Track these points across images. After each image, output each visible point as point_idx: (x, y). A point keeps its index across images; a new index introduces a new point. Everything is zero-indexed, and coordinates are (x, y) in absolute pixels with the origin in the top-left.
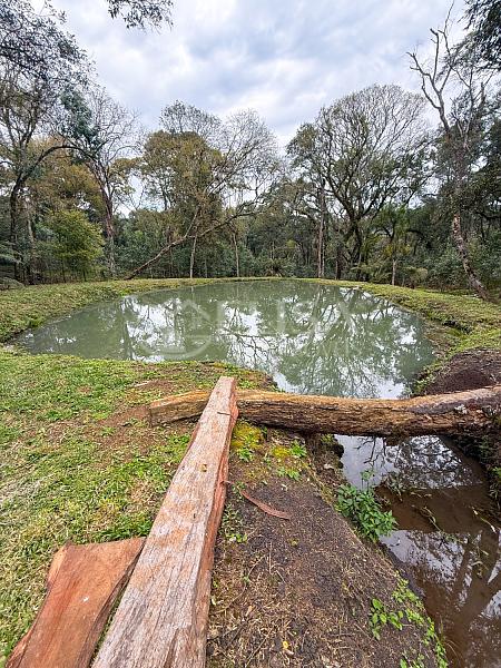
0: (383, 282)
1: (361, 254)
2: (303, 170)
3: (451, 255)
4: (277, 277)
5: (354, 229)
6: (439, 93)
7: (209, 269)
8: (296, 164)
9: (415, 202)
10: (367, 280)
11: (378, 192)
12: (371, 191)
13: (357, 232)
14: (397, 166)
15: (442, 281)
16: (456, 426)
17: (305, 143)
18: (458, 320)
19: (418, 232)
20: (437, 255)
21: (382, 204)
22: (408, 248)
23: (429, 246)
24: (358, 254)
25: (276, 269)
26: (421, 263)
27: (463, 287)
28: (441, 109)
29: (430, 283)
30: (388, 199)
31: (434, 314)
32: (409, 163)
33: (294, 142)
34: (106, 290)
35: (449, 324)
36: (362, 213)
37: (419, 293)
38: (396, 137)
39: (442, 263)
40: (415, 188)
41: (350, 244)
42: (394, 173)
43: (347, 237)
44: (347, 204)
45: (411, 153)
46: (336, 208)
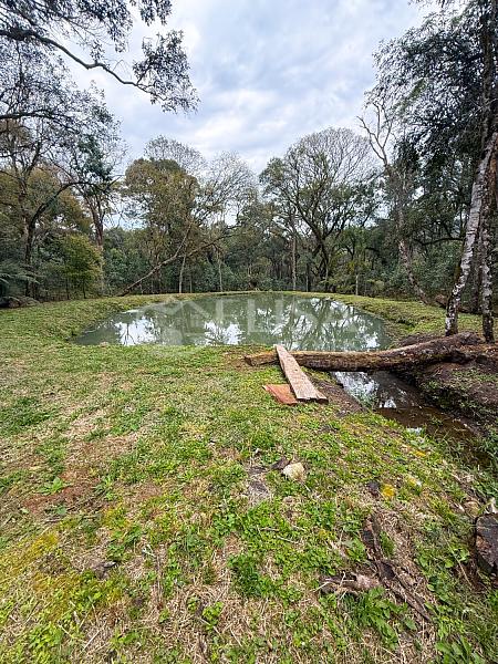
0: (349, 293)
1: (326, 269)
2: (274, 196)
3: (401, 270)
4: (257, 291)
5: (320, 246)
6: (382, 148)
7: (194, 284)
8: (267, 190)
9: (370, 223)
10: (334, 292)
11: (339, 215)
12: (333, 214)
13: (323, 250)
14: (353, 193)
15: (396, 291)
16: (401, 363)
17: (275, 174)
18: (407, 319)
19: (374, 250)
20: (391, 270)
21: (343, 226)
22: (367, 263)
23: (384, 262)
24: (324, 269)
25: (255, 284)
26: (378, 277)
27: (412, 296)
28: (385, 160)
29: (387, 293)
30: (347, 221)
31: (391, 316)
32: (363, 191)
33: (266, 172)
34: (114, 306)
35: (401, 322)
36: (327, 233)
37: (379, 301)
38: (351, 170)
39: (394, 277)
40: (369, 212)
41: (317, 260)
42: (351, 199)
43: (315, 254)
44: (313, 226)
45: (364, 183)
46: (303, 228)
